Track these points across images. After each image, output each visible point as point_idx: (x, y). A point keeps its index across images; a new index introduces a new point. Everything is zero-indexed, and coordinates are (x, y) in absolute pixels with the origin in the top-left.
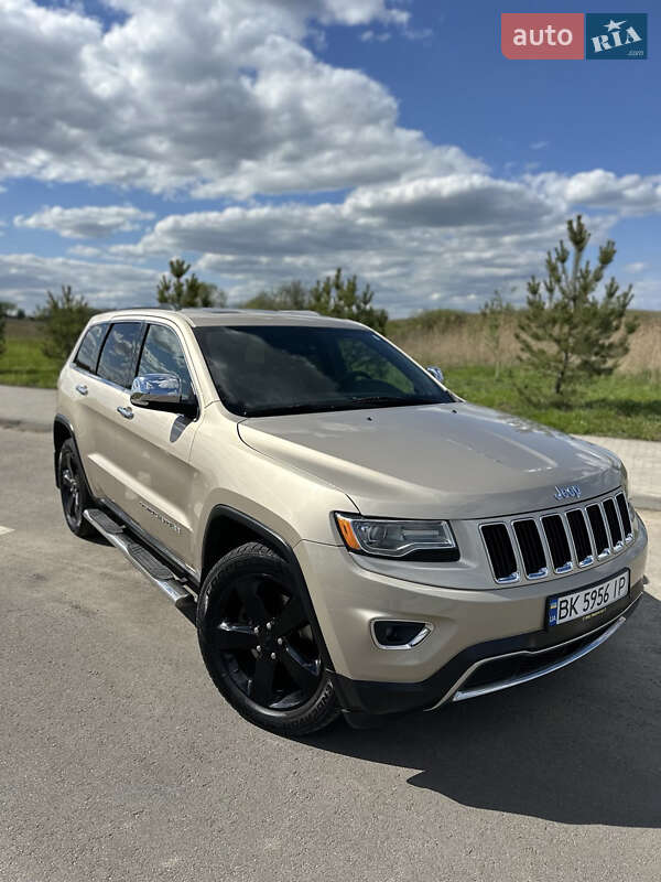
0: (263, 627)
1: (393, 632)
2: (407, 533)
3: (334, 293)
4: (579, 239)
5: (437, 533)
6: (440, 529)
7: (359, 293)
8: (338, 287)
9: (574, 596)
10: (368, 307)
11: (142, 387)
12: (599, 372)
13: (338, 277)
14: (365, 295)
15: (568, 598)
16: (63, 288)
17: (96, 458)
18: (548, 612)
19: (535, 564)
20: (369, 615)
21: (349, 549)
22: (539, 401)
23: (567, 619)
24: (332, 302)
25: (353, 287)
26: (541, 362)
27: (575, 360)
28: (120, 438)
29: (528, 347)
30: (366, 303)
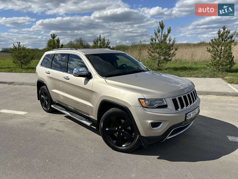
0: (118, 128)
1: (155, 125)
2: (156, 102)
3: (99, 42)
4: (162, 26)
5: (162, 101)
6: (163, 101)
7: (106, 42)
8: (100, 40)
9: (191, 113)
10: (109, 46)
11: (76, 71)
12: (168, 60)
13: (100, 37)
14: (108, 42)
15: (190, 113)
16: (18, 43)
17: (55, 91)
18: (186, 117)
19: (182, 106)
20: (150, 121)
21: (143, 107)
22: (154, 69)
23: (190, 118)
24: (99, 45)
25: (104, 40)
26: (154, 59)
27: (162, 58)
28: (64, 85)
29: (151, 55)
30: (108, 45)
